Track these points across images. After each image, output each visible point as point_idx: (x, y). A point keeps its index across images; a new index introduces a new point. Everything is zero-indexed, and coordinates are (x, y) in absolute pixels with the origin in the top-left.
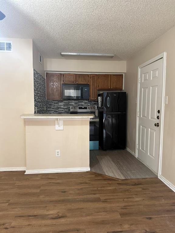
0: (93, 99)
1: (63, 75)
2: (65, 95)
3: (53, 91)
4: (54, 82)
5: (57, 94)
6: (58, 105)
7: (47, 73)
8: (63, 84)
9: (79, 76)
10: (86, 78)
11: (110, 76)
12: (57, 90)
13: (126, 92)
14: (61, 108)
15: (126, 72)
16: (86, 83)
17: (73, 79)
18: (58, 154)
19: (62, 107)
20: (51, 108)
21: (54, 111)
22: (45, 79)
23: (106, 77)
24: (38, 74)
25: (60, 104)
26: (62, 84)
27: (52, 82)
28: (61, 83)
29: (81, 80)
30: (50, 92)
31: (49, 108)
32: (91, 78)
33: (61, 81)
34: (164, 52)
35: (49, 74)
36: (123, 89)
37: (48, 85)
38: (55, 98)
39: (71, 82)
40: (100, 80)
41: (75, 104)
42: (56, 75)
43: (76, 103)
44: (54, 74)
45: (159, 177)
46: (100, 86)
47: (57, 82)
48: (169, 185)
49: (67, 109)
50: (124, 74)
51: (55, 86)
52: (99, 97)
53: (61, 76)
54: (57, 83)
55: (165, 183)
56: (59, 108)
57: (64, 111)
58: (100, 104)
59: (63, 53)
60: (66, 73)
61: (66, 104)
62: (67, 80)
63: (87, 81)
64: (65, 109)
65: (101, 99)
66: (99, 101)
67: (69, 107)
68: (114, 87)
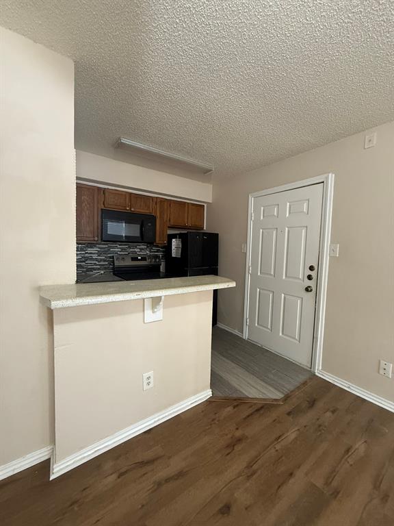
0: (160, 242)
1: (102, 191)
2: (109, 233)
4: (83, 203)
5: (88, 229)
6: (86, 253)
8: (102, 209)
9: (137, 198)
10: (149, 203)
11: (186, 205)
12: (89, 221)
13: (218, 234)
14: (92, 259)
15: (211, 202)
16: (148, 212)
17: (124, 202)
18: (148, 384)
19: (95, 256)
23: (181, 205)
25: (90, 250)
26: (100, 208)
28: (99, 206)
29: (140, 207)
32: (158, 206)
33: (99, 203)
34: (329, 173)
36: (205, 228)
38: (85, 238)
39: (120, 208)
40: (172, 210)
41: (120, 252)
42: (88, 188)
43: (123, 250)
44: (83, 186)
45: (316, 374)
46: (172, 221)
47: (89, 204)
48: (349, 388)
49: (105, 261)
50: (205, 205)
52: (174, 240)
53: (99, 191)
54: (88, 206)
55: (336, 384)
56: (87, 259)
57: (99, 265)
58: (176, 252)
59: (124, 141)
60: (110, 187)
61: (103, 250)
62: (112, 203)
63: (151, 209)
64: (101, 260)
65: (180, 244)
66: (173, 247)
67: (110, 257)
68: (193, 224)
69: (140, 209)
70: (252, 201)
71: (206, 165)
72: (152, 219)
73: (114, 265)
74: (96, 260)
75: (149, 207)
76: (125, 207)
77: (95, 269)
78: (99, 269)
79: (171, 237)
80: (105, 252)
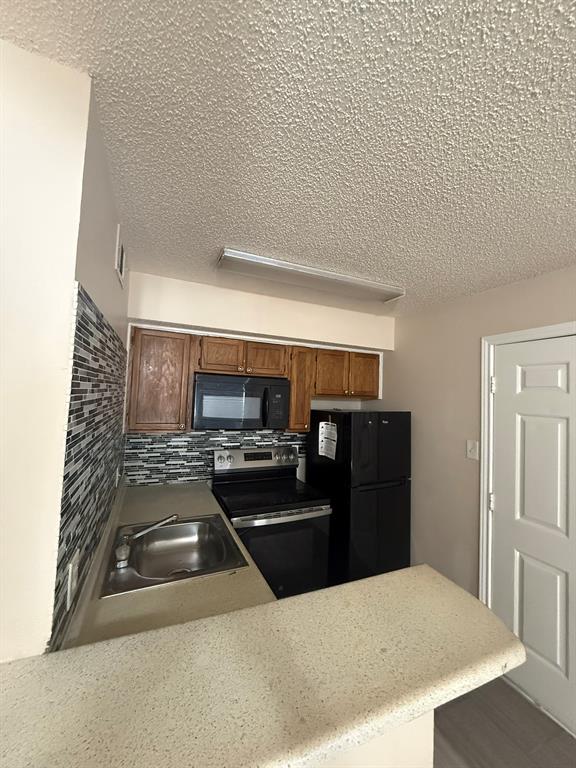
0: (297, 427)
1: (198, 342)
3: (156, 397)
4: (164, 363)
5: (169, 409)
6: (168, 447)
7: (135, 330)
8: (195, 373)
9: (257, 349)
10: (279, 356)
11: (347, 356)
12: (171, 395)
13: (409, 414)
14: (178, 457)
15: (393, 349)
16: (277, 372)
17: (234, 358)
19: (182, 452)
20: (139, 459)
21: (148, 469)
22: (128, 350)
23: (337, 357)
24: (105, 331)
25: (175, 441)
26: (192, 372)
27: (152, 361)
28: (191, 367)
29: (263, 365)
30: (144, 402)
31: (129, 458)
32: (294, 361)
33: (192, 363)
35: (144, 332)
36: (380, 397)
37: (135, 373)
38: (164, 427)
39: (228, 368)
40: (319, 367)
41: (227, 442)
42: (174, 337)
43: (231, 439)
44: (165, 335)
46: (319, 386)
47: (174, 365)
49: (199, 459)
51: (167, 379)
53: (192, 342)
54: (172, 369)
56: (169, 456)
57: (189, 467)
58: (328, 448)
59: (229, 253)
60: (211, 334)
61: (196, 440)
62: (215, 361)
63: (282, 368)
64: (193, 458)
65: (335, 433)
66: (321, 438)
67: (208, 453)
68: (358, 390)
69: (262, 368)
70: (489, 352)
71: (388, 286)
72: (283, 384)
73: (213, 466)
74: (185, 458)
75: (278, 365)
76: (237, 366)
77: (180, 475)
78: (188, 475)
79: (318, 416)
80: (200, 444)
